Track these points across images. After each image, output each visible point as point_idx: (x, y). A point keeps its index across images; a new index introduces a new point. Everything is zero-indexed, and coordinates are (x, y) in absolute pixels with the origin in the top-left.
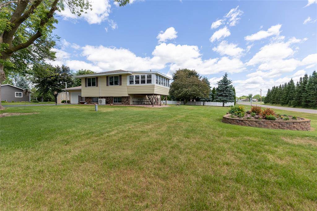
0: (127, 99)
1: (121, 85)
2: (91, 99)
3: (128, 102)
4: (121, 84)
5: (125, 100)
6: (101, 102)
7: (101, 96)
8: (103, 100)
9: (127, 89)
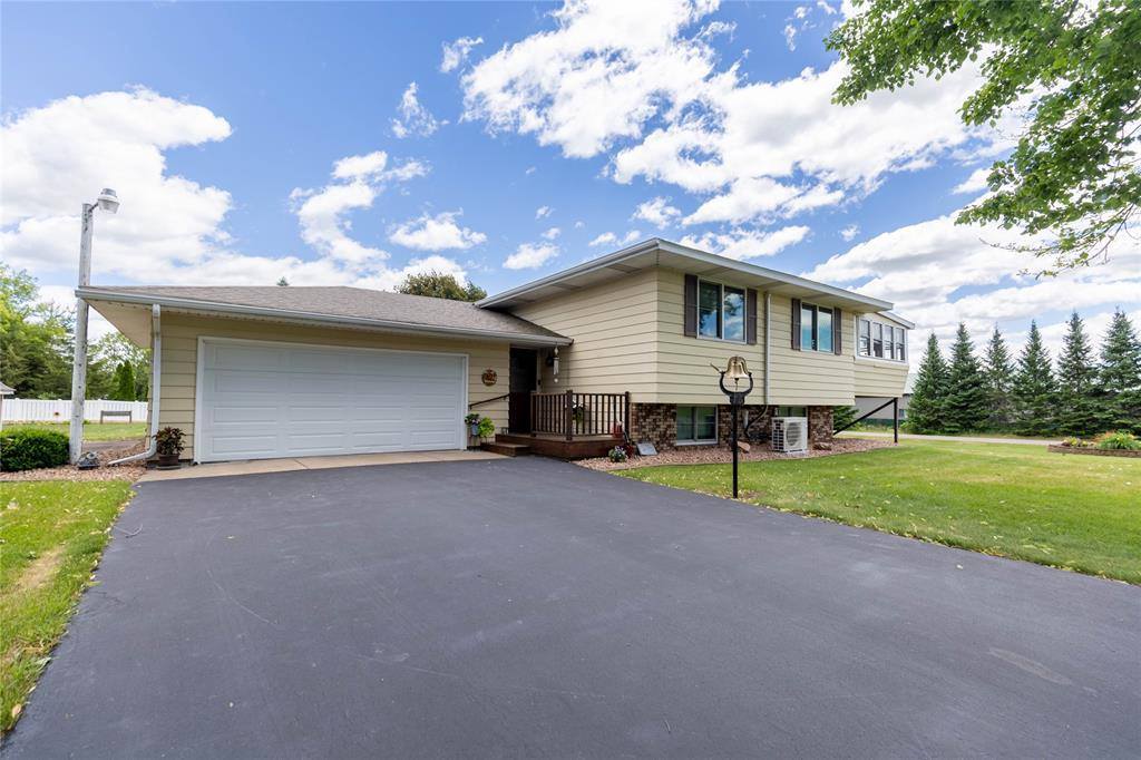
1: (841, 354)
2: (675, 416)
4: (838, 350)
6: (794, 439)
7: (771, 402)
8: (802, 422)
9: (853, 374)
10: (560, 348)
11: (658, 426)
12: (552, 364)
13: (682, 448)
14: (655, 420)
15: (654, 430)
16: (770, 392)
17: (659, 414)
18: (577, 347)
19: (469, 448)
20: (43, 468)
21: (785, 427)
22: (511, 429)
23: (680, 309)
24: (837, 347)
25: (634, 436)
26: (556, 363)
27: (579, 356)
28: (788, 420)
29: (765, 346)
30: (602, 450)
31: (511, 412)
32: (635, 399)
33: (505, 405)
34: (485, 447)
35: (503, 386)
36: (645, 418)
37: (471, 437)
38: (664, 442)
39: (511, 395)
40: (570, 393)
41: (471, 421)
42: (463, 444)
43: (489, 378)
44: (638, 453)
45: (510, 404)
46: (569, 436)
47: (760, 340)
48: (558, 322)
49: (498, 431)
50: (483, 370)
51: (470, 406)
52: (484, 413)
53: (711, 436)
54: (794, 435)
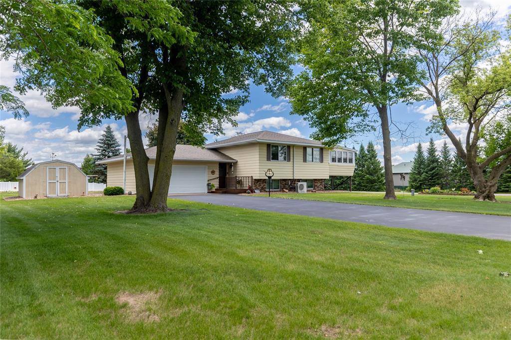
6: (302, 188)
7: (295, 178)
8: (305, 184)
9: (328, 169)
10: (234, 163)
11: (261, 185)
12: (231, 168)
13: (268, 191)
15: (259, 186)
16: (295, 175)
17: (261, 182)
18: (238, 163)
19: (208, 193)
21: (299, 185)
22: (219, 187)
23: (266, 154)
24: (322, 161)
25: (254, 188)
26: (233, 168)
27: (239, 165)
28: (299, 183)
29: (293, 162)
30: (245, 191)
31: (219, 182)
32: (254, 178)
33: (218, 180)
34: (212, 192)
35: (217, 175)
36: (257, 183)
37: (208, 189)
38: (262, 190)
39: (219, 177)
40: (236, 177)
41: (208, 185)
42: (206, 191)
43: (213, 172)
44: (255, 192)
45: (219, 180)
46: (236, 187)
47: (291, 160)
48: (234, 155)
49: (216, 188)
50: (211, 170)
51: (208, 181)
52: (212, 183)
53: (278, 188)
54: (302, 187)
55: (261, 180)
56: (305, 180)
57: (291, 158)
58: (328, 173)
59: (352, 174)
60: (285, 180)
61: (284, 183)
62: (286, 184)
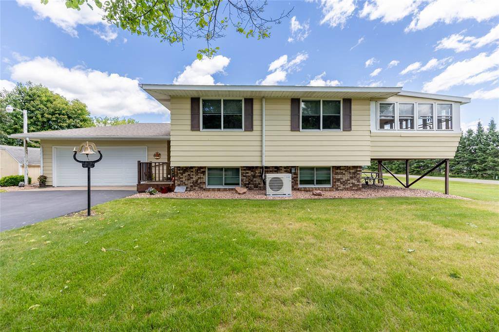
0: (354, 173)
1: (351, 130)
2: (204, 173)
3: (356, 183)
4: (348, 128)
5: (346, 177)
6: (277, 187)
7: (265, 164)
9: (369, 143)
11: (192, 178)
13: (209, 190)
14: (189, 175)
15: (188, 180)
16: (264, 159)
17: (192, 172)
20: (13, 186)
23: (188, 117)
24: (346, 126)
28: (270, 176)
29: (261, 131)
32: (174, 164)
35: (164, 159)
36: (182, 174)
38: (196, 186)
44: (173, 191)
47: (257, 128)
50: (154, 153)
54: (277, 185)
55: (192, 168)
56: (288, 169)
57: (256, 123)
58: (369, 153)
59: (451, 155)
60: (253, 167)
61: (250, 173)
62: (254, 176)
